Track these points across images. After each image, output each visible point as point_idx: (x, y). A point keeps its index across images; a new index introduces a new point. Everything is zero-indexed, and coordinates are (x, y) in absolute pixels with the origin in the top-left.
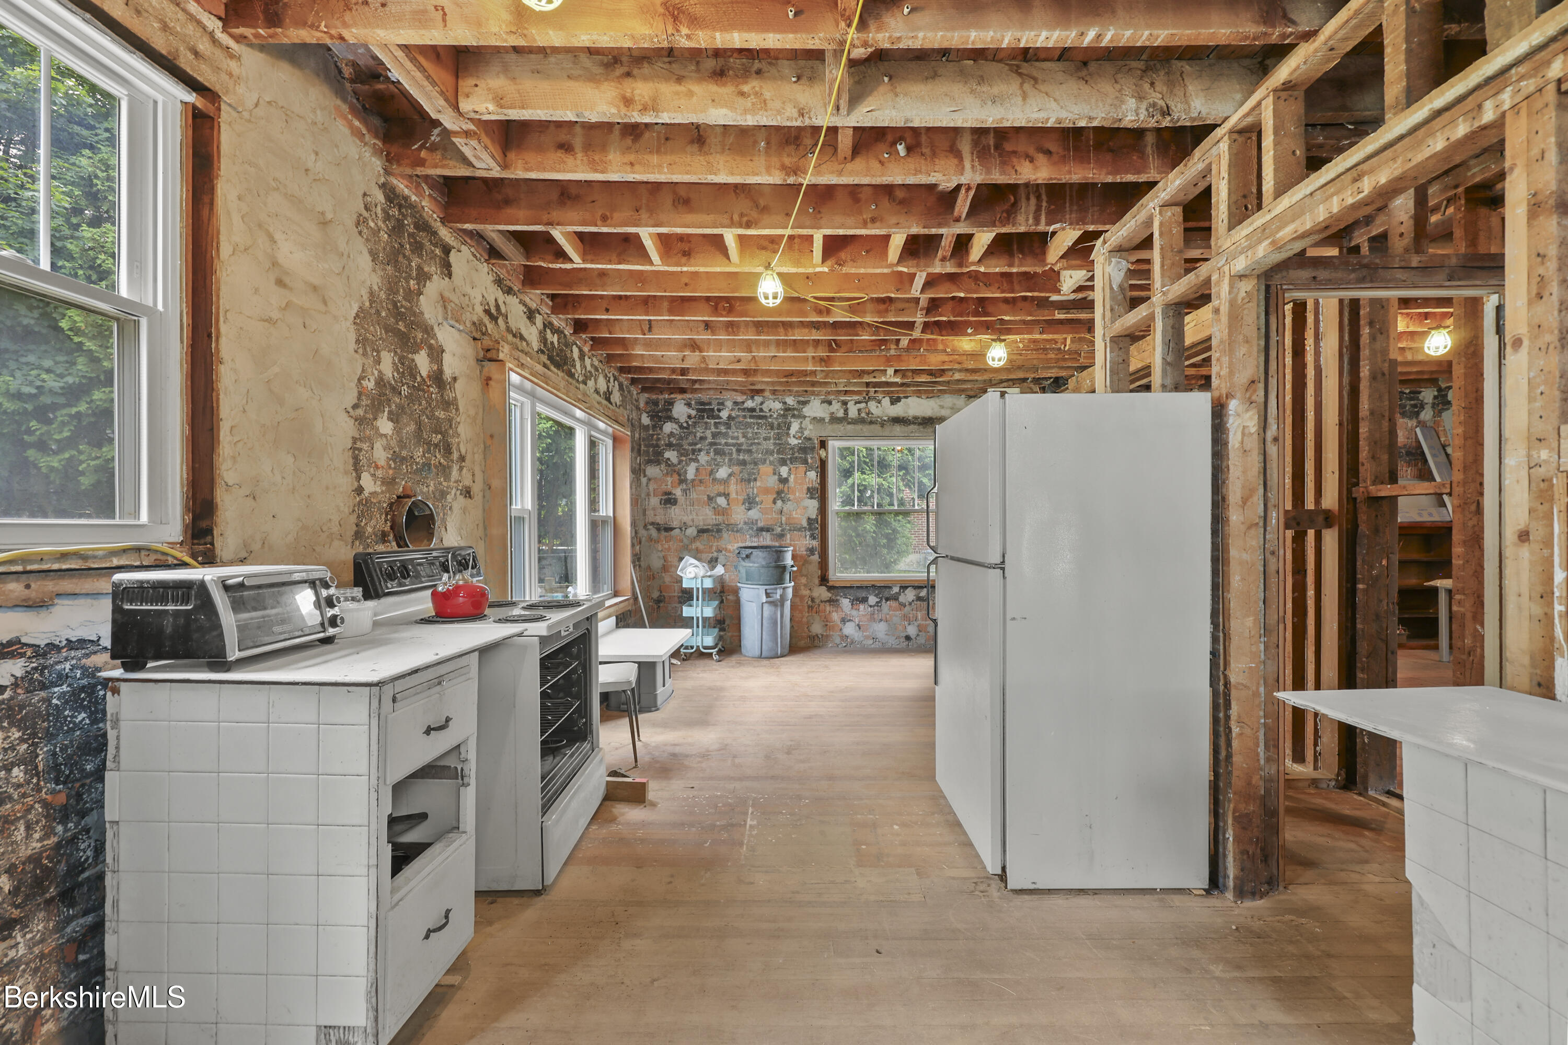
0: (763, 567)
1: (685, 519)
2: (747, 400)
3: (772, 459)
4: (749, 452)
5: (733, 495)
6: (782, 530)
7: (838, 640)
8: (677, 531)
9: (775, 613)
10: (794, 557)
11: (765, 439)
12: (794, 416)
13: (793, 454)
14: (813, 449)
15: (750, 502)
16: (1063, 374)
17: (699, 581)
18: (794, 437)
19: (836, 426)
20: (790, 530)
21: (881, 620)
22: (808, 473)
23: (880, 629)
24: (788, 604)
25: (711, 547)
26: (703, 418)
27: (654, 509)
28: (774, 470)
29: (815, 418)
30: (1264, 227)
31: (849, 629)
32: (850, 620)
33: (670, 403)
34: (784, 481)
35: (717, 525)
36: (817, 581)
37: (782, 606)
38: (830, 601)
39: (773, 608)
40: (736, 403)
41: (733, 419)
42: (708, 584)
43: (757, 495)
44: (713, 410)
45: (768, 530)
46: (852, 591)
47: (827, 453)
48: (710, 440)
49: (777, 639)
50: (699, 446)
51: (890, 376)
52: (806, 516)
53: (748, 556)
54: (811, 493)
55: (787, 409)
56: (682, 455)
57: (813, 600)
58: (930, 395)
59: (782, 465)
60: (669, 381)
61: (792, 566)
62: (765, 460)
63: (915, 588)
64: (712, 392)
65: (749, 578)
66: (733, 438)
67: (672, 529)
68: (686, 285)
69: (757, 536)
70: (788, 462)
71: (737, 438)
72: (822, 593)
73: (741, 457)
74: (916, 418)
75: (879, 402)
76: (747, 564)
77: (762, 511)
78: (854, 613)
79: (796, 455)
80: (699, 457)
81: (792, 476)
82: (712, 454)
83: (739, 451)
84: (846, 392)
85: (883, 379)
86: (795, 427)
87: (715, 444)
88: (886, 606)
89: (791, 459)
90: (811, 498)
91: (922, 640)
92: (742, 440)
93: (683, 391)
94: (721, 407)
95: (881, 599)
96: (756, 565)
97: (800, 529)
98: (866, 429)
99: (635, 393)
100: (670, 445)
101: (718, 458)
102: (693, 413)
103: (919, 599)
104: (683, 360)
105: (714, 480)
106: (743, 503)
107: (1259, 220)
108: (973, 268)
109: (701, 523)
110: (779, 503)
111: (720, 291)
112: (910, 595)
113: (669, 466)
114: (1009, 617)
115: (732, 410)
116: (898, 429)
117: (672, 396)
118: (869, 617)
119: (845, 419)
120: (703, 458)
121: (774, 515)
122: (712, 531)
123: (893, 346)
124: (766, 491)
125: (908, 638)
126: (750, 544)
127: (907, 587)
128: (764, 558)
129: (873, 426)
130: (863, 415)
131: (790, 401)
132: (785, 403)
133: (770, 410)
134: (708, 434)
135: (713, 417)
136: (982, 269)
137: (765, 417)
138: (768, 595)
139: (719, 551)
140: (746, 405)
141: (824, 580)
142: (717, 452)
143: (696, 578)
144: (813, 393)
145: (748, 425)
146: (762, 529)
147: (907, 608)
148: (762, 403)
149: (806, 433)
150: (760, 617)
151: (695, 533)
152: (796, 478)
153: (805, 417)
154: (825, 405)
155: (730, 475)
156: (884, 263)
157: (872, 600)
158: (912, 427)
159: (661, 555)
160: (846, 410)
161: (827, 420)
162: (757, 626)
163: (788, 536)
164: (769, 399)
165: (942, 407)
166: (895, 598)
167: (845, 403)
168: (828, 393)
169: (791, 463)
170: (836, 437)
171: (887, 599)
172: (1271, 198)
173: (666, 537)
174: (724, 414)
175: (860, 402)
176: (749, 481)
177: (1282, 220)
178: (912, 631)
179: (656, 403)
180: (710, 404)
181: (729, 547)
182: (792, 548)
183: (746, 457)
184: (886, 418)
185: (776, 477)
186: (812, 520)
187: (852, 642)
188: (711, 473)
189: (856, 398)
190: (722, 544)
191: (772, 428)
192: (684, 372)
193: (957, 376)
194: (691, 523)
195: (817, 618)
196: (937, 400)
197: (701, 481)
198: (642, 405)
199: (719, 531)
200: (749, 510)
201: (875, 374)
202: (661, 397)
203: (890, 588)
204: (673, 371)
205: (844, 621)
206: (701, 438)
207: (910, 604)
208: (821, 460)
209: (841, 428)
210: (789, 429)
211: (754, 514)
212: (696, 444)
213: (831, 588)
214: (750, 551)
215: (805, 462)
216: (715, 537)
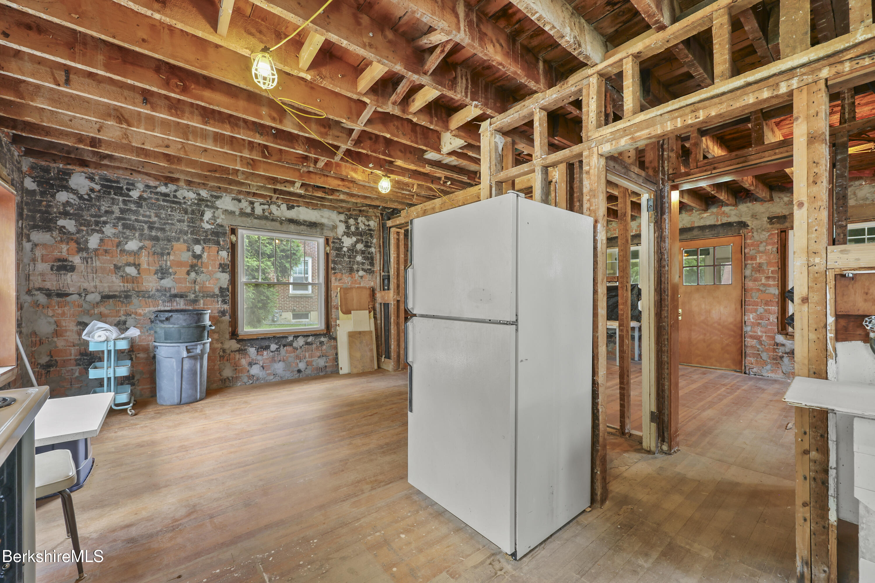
0: (184, 327)
1: (85, 285)
2: (160, 185)
3: (185, 238)
4: (163, 230)
5: (144, 266)
6: (196, 297)
7: (246, 380)
8: (75, 297)
9: (195, 365)
10: (211, 318)
11: (179, 221)
12: (207, 206)
13: (206, 236)
14: (224, 234)
15: (163, 273)
16: (400, 207)
17: (111, 344)
18: (207, 222)
19: (244, 219)
20: (203, 297)
21: (280, 361)
22: (220, 252)
23: (279, 367)
24: (206, 356)
25: (119, 311)
26: (109, 193)
27: (42, 274)
28: (188, 247)
29: (226, 210)
30: (624, 129)
31: (255, 370)
32: (256, 364)
33: (69, 174)
34: (199, 257)
35: (125, 291)
36: (228, 336)
37: (202, 358)
38: (239, 351)
39: (193, 362)
40: (148, 186)
41: (145, 199)
42: (123, 345)
43: (170, 267)
44: (121, 188)
45: (181, 296)
46: (257, 342)
47: (237, 238)
48: (117, 213)
49: (196, 386)
50: (104, 219)
51: (297, 189)
52: (219, 285)
53: (167, 319)
54: (223, 268)
55: (201, 200)
56: (81, 225)
57: (224, 351)
58: (315, 207)
59: (196, 244)
60: (69, 150)
61: (210, 326)
62: (179, 239)
63: (304, 336)
64: (121, 172)
65: (168, 338)
66: (144, 216)
67: (68, 295)
68: (144, 40)
69: (170, 301)
70: (202, 242)
71: (150, 217)
72: (233, 345)
73: (154, 233)
74: (305, 221)
75: (279, 206)
76: (166, 325)
77: (175, 280)
78: (259, 357)
79: (210, 237)
80: (104, 229)
81: (206, 254)
82: (120, 228)
83: (151, 228)
84: (254, 195)
85: (292, 189)
86: (208, 215)
87: (124, 219)
88: (283, 350)
89: (204, 240)
90: (223, 272)
91: (309, 372)
92: (154, 219)
93: (84, 163)
94: (131, 187)
95: (280, 346)
96: (176, 326)
97: (213, 296)
98: (269, 224)
99: (16, 153)
100: (65, 214)
101: (128, 232)
102: (97, 187)
103: (307, 343)
104: (99, 131)
105: (123, 251)
106: (155, 274)
107: (620, 125)
108: (410, 117)
109: (107, 290)
110: (193, 274)
111: (187, 62)
112: (301, 341)
113: (64, 233)
114: (519, 360)
115: (143, 191)
116: (292, 227)
117: (69, 167)
118: (270, 359)
119: (252, 215)
120: (109, 230)
121: (188, 285)
122: (120, 297)
123: (312, 165)
124: (180, 264)
125: (299, 371)
126: (163, 308)
127: (298, 336)
128: (185, 320)
129: (274, 223)
130: (266, 214)
131: (204, 193)
132: (199, 194)
133: (184, 198)
134: (116, 209)
135: (122, 195)
136: (415, 120)
137: (179, 203)
138: (188, 351)
139: (128, 314)
140: (159, 190)
141: (234, 335)
142: (125, 226)
143: (107, 341)
144: (226, 190)
145: (163, 207)
146: (175, 296)
147: (299, 351)
148: (176, 191)
149: (219, 221)
150: (180, 370)
151: (98, 298)
152: (209, 256)
153: (217, 208)
154: (236, 202)
155: (141, 248)
156: (354, 90)
157: (273, 347)
158: (302, 227)
159: (52, 320)
160: (253, 209)
161: (237, 213)
162: (176, 379)
163: (202, 301)
164: (183, 189)
165: (322, 217)
166: (290, 344)
167: (252, 203)
168: (240, 192)
169: (205, 243)
170: (245, 227)
171: (284, 346)
172: (630, 114)
173: (58, 303)
174: (135, 194)
175: (264, 204)
176: (162, 254)
177: (640, 126)
178: (302, 366)
179: (47, 170)
180: (118, 182)
181: (140, 311)
182: (209, 311)
183: (159, 234)
184: (284, 219)
185: (190, 253)
186: (224, 289)
187: (258, 379)
188: (119, 244)
189: (262, 200)
190: (131, 308)
191: (186, 212)
192: (94, 142)
193: (342, 197)
194: (93, 290)
195: (228, 364)
196: (319, 212)
197: (106, 251)
198: (25, 169)
199: (127, 297)
200: (162, 279)
201: (286, 184)
202: (53, 165)
203: (287, 337)
204: (80, 139)
205: (251, 364)
206: (107, 212)
207: (301, 347)
208: (232, 243)
209: (249, 221)
210: (202, 215)
211: (167, 283)
212: (100, 216)
213: (239, 341)
214: (170, 314)
215: (218, 243)
216: (123, 302)
